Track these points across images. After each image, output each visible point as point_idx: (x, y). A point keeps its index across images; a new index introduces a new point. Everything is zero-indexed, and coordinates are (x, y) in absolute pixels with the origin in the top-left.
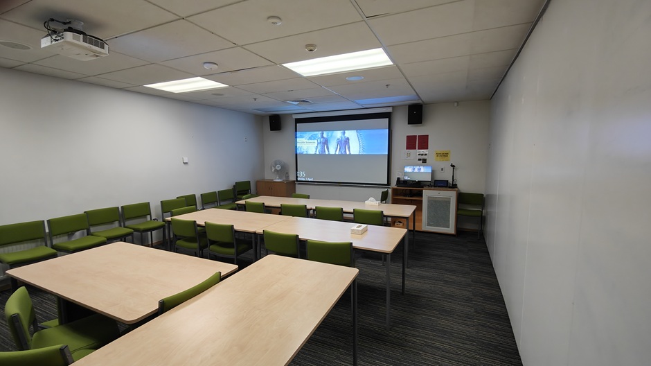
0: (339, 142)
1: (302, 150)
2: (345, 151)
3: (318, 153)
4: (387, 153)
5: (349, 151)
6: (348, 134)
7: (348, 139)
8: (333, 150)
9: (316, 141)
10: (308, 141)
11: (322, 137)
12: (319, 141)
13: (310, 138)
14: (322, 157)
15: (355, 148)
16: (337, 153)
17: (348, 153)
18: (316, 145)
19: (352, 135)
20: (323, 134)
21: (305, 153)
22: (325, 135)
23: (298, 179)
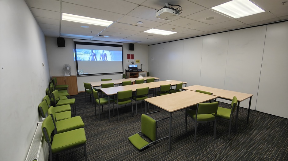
0: (102, 55)
1: (80, 59)
2: (105, 60)
3: (90, 60)
4: (122, 61)
5: (107, 59)
6: (106, 52)
7: (106, 54)
8: (98, 58)
9: (89, 54)
10: (84, 54)
11: (92, 52)
12: (91, 54)
13: (85, 53)
14: (93, 62)
15: (109, 58)
16: (101, 60)
17: (106, 60)
18: (89, 56)
19: (107, 52)
20: (92, 51)
21: (83, 60)
22: (94, 52)
23: (79, 74)
